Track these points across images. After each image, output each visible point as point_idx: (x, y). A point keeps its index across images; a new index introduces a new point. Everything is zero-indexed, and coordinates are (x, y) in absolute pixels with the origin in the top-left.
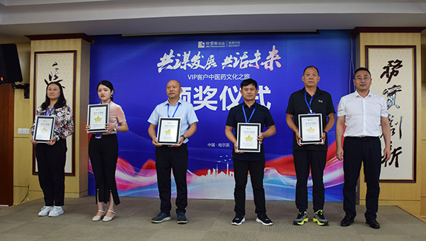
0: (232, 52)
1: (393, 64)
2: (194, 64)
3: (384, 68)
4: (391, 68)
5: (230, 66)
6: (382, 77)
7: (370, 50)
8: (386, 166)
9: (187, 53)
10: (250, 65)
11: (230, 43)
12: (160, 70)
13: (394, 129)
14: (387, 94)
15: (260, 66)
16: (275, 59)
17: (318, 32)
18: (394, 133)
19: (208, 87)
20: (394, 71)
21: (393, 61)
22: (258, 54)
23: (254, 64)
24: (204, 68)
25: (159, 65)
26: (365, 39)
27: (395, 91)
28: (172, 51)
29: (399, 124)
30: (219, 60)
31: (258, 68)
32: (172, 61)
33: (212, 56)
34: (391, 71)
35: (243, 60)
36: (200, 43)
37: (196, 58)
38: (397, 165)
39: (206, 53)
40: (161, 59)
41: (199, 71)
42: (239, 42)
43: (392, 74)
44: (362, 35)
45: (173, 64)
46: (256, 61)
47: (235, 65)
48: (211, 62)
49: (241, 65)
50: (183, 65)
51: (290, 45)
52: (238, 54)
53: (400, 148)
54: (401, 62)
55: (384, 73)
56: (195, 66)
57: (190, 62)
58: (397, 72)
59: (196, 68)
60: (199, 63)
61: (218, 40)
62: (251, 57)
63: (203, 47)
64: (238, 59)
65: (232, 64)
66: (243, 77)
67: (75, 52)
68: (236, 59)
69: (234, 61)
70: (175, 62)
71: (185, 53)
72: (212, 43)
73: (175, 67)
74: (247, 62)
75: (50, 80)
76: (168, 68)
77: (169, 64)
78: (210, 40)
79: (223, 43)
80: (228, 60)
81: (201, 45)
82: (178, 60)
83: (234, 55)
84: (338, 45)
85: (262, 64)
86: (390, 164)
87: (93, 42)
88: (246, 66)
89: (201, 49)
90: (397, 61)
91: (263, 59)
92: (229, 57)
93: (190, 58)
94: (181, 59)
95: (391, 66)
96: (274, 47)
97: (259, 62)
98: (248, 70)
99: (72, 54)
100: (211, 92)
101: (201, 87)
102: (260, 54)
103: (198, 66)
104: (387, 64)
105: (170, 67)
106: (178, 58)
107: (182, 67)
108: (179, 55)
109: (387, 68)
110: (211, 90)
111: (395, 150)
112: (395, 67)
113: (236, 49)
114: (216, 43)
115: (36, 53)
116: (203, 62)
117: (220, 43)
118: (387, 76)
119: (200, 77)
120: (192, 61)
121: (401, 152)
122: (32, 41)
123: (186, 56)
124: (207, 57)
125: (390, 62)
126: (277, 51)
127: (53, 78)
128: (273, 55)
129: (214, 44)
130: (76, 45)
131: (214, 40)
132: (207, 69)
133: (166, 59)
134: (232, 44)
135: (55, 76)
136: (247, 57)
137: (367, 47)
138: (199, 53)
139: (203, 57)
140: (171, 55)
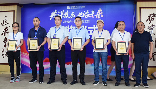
0: (82, 10)
1: (152, 15)
2: (65, 16)
3: (148, 17)
4: (151, 17)
6: (147, 21)
7: (142, 9)
9: (63, 11)
10: (90, 16)
11: (81, 7)
12: (51, 19)
14: (149, 29)
15: (94, 17)
16: (100, 13)
19: (71, 26)
20: (152, 18)
21: (152, 14)
22: (93, 12)
23: (91, 16)
24: (69, 17)
25: (50, 16)
26: (140, 4)
27: (153, 28)
28: (56, 10)
29: (155, 42)
30: (76, 14)
31: (93, 17)
32: (56, 15)
33: (73, 13)
34: (151, 18)
35: (87, 14)
37: (66, 14)
38: (154, 60)
39: (70, 11)
40: (51, 14)
41: (68, 19)
42: (85, 6)
43: (151, 19)
44: (138, 3)
46: (92, 14)
47: (83, 16)
48: (73, 15)
49: (86, 16)
51: (107, 7)
52: (84, 11)
53: (155, 52)
54: (155, 14)
55: (148, 19)
56: (66, 17)
57: (64, 15)
58: (154, 19)
59: (66, 18)
60: (67, 16)
61: (76, 5)
62: (90, 13)
63: (70, 8)
64: (85, 13)
65: (82, 16)
66: (87, 22)
67: (14, 11)
68: (83, 13)
69: (83, 14)
71: (61, 11)
72: (73, 7)
74: (88, 15)
75: (4, 23)
79: (78, 7)
81: (68, 8)
84: (128, 7)
85: (95, 16)
87: (22, 7)
88: (88, 17)
90: (154, 14)
91: (95, 13)
92: (80, 13)
93: (64, 13)
95: (151, 16)
96: (100, 8)
97: (94, 15)
98: (89, 18)
99: (13, 12)
100: (73, 28)
101: (68, 26)
102: (94, 11)
103: (67, 17)
104: (149, 15)
106: (59, 13)
108: (59, 12)
110: (73, 27)
112: (153, 16)
114: (75, 7)
116: (69, 15)
117: (77, 7)
118: (149, 21)
119: (68, 22)
120: (65, 15)
123: (62, 12)
124: (71, 13)
125: (151, 14)
126: (101, 10)
127: (5, 22)
128: (100, 11)
129: (74, 7)
130: (15, 8)
131: (74, 6)
132: (71, 18)
133: (54, 14)
134: (82, 7)
135: (6, 21)
136: (88, 13)
137: (140, 8)
138: (68, 11)
139: (69, 13)
140: (56, 12)
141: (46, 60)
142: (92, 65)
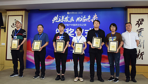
0: (80, 16)
1: (140, 20)
2: (65, 20)
3: (137, 22)
4: (139, 22)
5: (79, 21)
6: (136, 25)
7: (132, 15)
8: (138, 59)
9: (63, 16)
10: (86, 21)
11: (79, 12)
12: (53, 22)
13: (141, 45)
14: (138, 32)
15: (90, 21)
16: (96, 18)
17: (112, 8)
18: (141, 46)
19: (71, 29)
20: (141, 23)
21: (140, 19)
22: (89, 17)
23: (88, 20)
24: (69, 21)
25: (53, 20)
26: (130, 11)
27: (141, 31)
28: (58, 15)
29: (143, 43)
30: (75, 19)
31: (89, 22)
32: (58, 19)
33: (72, 17)
35: (84, 19)
36: (68, 12)
37: (66, 18)
38: (142, 59)
39: (70, 16)
40: (54, 18)
41: (68, 23)
42: (82, 12)
43: (140, 24)
44: (128, 9)
45: (58, 20)
46: (88, 19)
47: (81, 21)
48: (72, 20)
49: (83, 21)
50: (62, 20)
51: (102, 13)
52: (82, 16)
53: (143, 52)
54: (144, 19)
55: (137, 23)
56: (66, 21)
57: (64, 20)
58: (142, 23)
59: (66, 22)
60: (67, 20)
61: (75, 11)
62: (87, 18)
63: (69, 14)
64: (82, 18)
65: (80, 20)
66: (84, 25)
67: (22, 16)
68: (81, 18)
69: (80, 19)
70: (59, 19)
71: (62, 16)
72: (72, 12)
73: (59, 21)
74: (85, 19)
75: (13, 25)
76: (56, 21)
77: (56, 20)
78: (71, 11)
79: (77, 13)
80: (78, 19)
81: (68, 13)
82: (60, 19)
83: (81, 17)
84: (120, 13)
85: (91, 20)
86: (140, 58)
87: (29, 12)
88: (85, 21)
89: (68, 15)
90: (142, 19)
92: (79, 17)
93: (64, 18)
94: (61, 18)
96: (95, 14)
97: (90, 19)
100: (72, 31)
101: (68, 29)
102: (90, 16)
103: (67, 21)
104: (138, 20)
105: (57, 21)
106: (60, 18)
107: (61, 21)
108: (60, 17)
109: (138, 22)
111: (142, 53)
113: (81, 15)
114: (74, 12)
115: (8, 16)
116: (69, 19)
117: (75, 12)
119: (68, 25)
120: (65, 19)
121: (144, 54)
122: (7, 12)
123: (63, 17)
124: (70, 18)
125: (139, 19)
126: (97, 15)
129: (73, 13)
130: (23, 13)
131: (73, 11)
132: (70, 22)
133: (55, 18)
134: (80, 13)
135: (15, 24)
136: (85, 17)
137: (130, 14)
138: (68, 16)
139: (69, 18)
140: (57, 17)
141: (48, 58)
142: (88, 63)
